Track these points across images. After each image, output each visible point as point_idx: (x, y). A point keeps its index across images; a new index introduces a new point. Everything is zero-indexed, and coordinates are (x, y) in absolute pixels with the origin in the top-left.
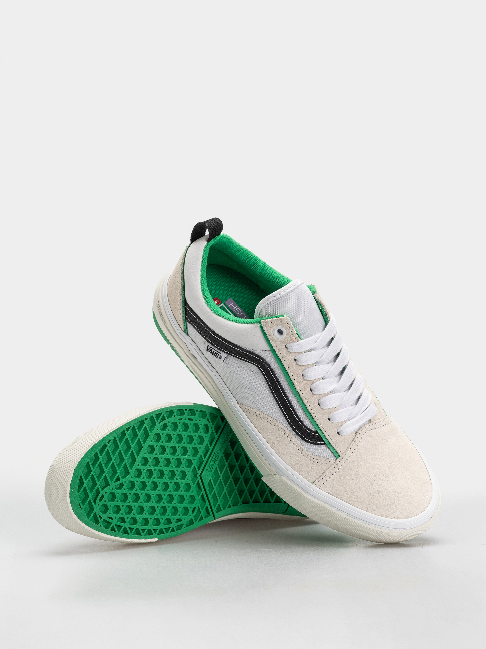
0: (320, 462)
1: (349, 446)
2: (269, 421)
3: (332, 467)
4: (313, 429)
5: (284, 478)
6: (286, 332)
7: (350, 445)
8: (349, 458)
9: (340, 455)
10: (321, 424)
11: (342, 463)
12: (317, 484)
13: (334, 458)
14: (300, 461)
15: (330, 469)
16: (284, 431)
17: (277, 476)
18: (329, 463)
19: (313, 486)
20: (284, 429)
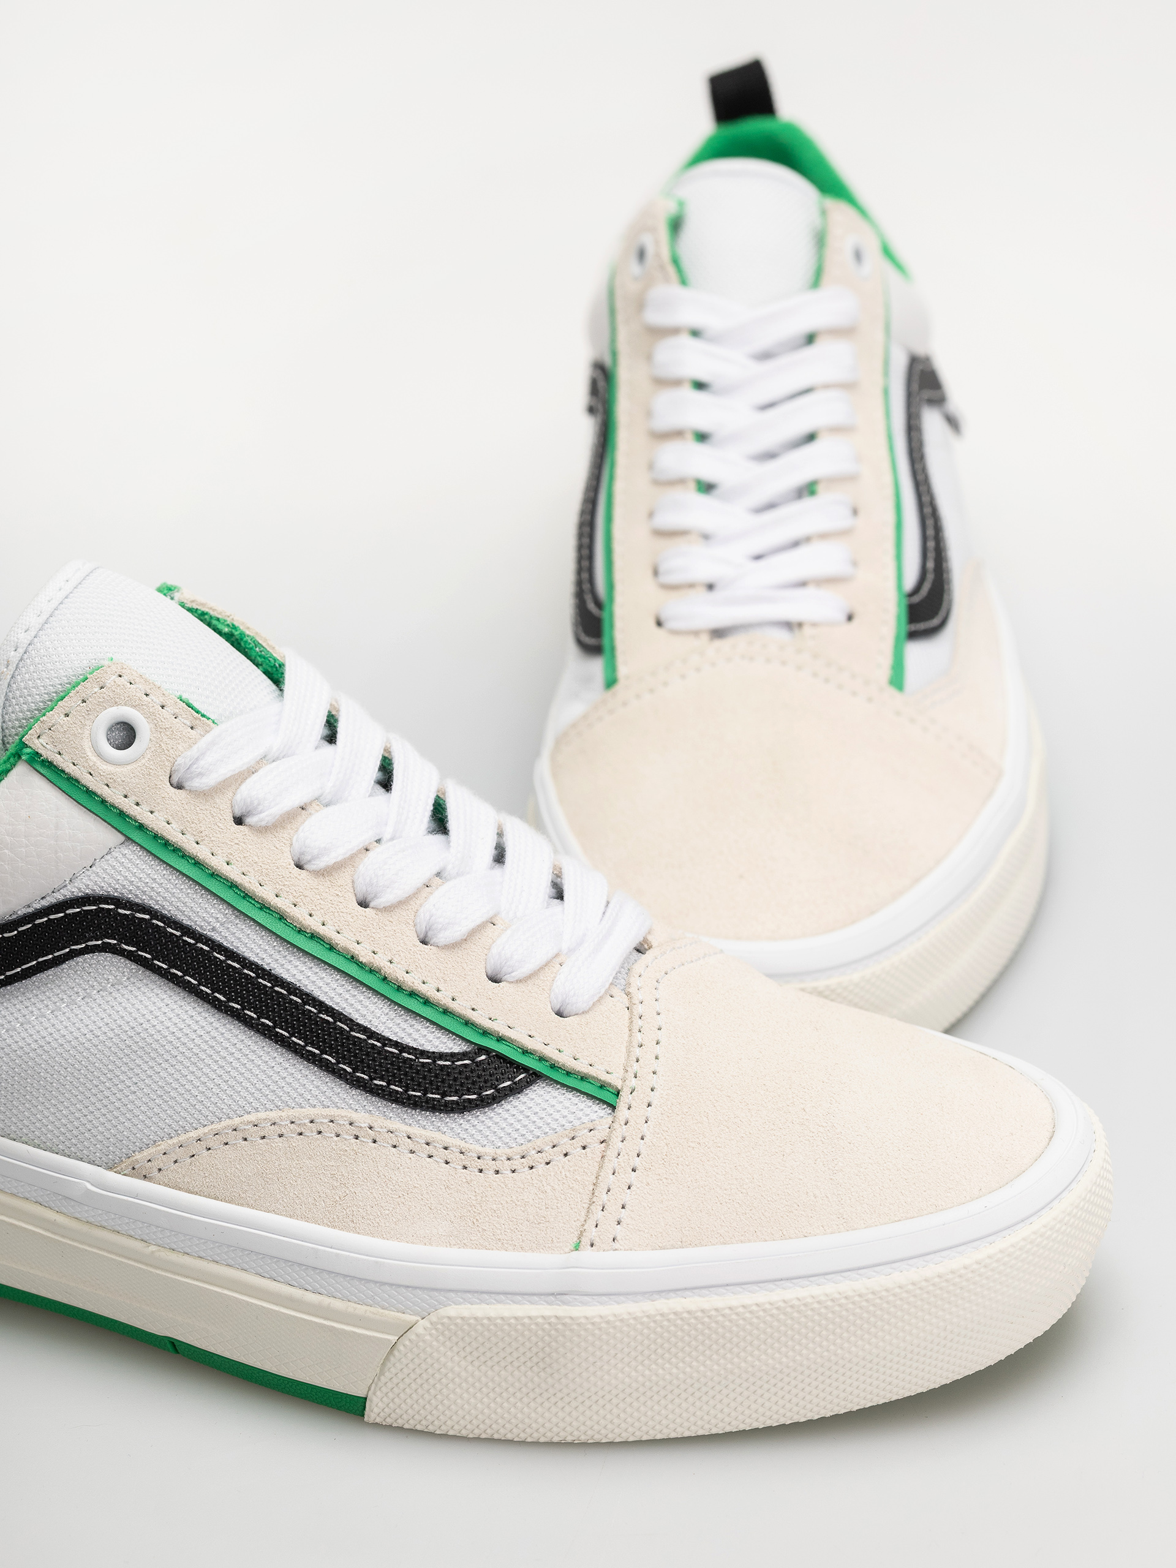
0: (556, 1156)
1: (630, 1042)
2: (269, 1130)
3: (616, 1143)
4: (457, 1047)
5: (452, 1311)
6: (144, 720)
7: (630, 1036)
8: (654, 1081)
9: (618, 1084)
10: (473, 1009)
11: (640, 1111)
12: (597, 1239)
13: (600, 1111)
14: (479, 1197)
15: (611, 1154)
16: (348, 1127)
17: (422, 1326)
18: (592, 1140)
19: (586, 1255)
20: (344, 1113)
